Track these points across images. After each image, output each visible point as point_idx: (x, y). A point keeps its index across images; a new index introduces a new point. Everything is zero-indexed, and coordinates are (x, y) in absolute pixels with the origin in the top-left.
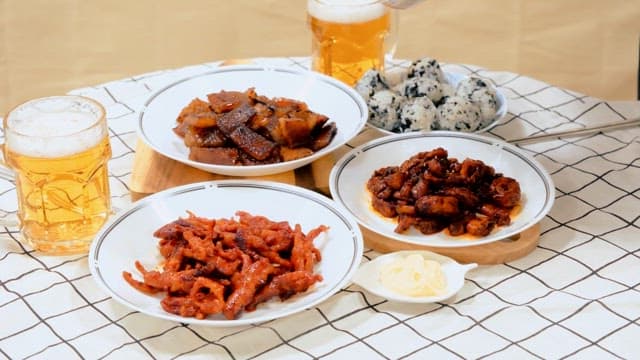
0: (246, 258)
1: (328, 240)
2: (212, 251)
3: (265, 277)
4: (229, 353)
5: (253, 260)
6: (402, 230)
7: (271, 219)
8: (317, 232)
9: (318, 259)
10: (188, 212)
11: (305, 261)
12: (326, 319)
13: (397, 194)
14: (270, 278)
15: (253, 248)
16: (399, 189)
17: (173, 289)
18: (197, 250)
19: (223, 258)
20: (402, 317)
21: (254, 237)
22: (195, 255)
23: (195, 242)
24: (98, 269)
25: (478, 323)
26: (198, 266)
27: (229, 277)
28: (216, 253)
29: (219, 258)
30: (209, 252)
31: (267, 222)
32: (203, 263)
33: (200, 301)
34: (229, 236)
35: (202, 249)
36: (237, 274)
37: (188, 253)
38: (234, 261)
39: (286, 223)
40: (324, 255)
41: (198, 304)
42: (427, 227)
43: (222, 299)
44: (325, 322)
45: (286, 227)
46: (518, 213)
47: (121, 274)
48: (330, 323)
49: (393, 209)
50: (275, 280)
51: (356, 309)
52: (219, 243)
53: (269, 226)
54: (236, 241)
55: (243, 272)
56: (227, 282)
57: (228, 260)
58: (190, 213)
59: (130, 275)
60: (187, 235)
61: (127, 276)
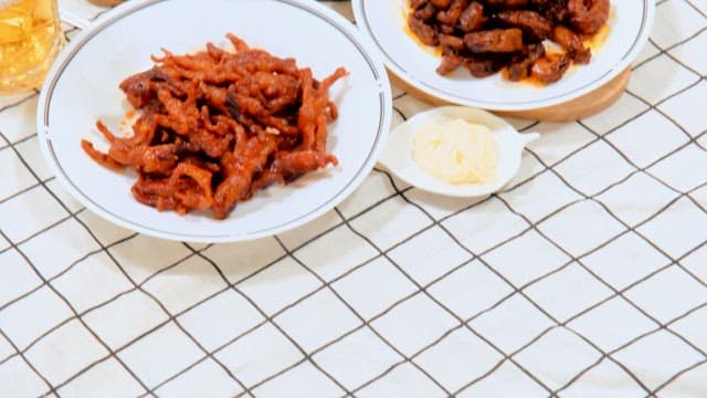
0: (239, 130)
1: (347, 88)
2: (196, 123)
3: (263, 159)
4: (219, 271)
5: (249, 135)
6: (446, 71)
7: (274, 53)
8: (333, 79)
9: (333, 116)
10: (163, 50)
11: (316, 130)
12: (341, 216)
13: (442, 15)
14: (271, 158)
15: (248, 115)
16: (446, 9)
17: (147, 169)
18: (176, 120)
19: (211, 132)
20: (438, 214)
21: (250, 100)
22: (174, 126)
23: (174, 107)
24: (50, 142)
25: (533, 226)
26: (178, 141)
27: (217, 160)
28: (202, 125)
29: (205, 133)
30: (192, 123)
31: (268, 58)
32: (185, 138)
33: (182, 191)
34: (217, 94)
35: (183, 119)
36: (229, 154)
37: (165, 121)
38: (224, 137)
39: (292, 61)
40: (342, 111)
41: (180, 196)
42: (480, 69)
43: (209, 193)
44: (340, 220)
45: (292, 69)
46: (603, 40)
47: (80, 143)
48: (346, 222)
49: (435, 37)
50: (276, 162)
51: (381, 198)
52: (205, 109)
53: (270, 65)
54: (227, 104)
55: (237, 153)
56: (215, 167)
57: (217, 135)
58: (166, 52)
59: (90, 145)
60: (163, 94)
61: (87, 146)
